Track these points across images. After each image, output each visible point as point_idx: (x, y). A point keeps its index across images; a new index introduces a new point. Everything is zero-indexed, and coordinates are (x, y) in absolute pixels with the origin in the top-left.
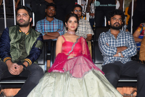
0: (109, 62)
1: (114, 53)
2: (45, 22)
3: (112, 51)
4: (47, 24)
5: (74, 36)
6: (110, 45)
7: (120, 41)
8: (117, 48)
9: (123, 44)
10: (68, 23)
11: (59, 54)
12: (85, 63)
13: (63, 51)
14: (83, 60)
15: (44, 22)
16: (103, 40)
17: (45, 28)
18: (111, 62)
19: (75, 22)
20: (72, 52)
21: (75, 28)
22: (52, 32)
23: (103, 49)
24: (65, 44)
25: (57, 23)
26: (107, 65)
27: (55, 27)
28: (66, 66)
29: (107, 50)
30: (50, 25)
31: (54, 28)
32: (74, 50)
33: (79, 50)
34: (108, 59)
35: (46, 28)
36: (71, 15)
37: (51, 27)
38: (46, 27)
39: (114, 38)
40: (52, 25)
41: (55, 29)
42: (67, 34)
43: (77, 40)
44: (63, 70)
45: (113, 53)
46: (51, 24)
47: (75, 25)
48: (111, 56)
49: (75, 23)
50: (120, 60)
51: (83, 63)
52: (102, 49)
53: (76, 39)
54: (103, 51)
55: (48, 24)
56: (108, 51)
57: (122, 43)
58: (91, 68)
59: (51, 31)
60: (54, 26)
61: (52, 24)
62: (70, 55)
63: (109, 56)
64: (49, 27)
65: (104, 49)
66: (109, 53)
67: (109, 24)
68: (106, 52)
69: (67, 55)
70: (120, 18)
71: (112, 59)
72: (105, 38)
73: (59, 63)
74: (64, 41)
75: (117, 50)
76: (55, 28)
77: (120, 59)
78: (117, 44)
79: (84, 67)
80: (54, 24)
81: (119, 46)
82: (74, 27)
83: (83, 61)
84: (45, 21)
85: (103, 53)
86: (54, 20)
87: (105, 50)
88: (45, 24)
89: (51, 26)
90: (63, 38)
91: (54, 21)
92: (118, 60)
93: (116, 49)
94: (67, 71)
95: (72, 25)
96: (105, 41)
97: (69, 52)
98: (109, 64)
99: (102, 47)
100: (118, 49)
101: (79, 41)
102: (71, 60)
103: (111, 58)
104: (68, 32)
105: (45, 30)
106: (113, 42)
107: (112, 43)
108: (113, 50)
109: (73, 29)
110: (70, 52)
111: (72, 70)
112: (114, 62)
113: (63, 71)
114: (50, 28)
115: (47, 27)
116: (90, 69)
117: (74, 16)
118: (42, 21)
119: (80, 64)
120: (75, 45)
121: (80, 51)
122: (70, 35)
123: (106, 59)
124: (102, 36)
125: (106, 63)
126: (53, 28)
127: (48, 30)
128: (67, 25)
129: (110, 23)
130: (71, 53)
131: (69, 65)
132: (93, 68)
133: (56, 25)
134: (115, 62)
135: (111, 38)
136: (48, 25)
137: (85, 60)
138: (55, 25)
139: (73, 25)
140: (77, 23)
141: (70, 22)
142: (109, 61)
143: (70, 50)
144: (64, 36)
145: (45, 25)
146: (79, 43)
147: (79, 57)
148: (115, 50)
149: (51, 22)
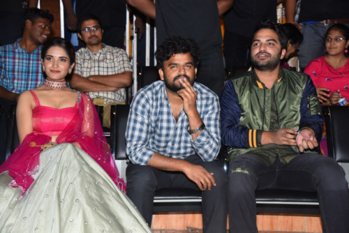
2: (17, 51)
4: (21, 56)
15: (14, 52)
17: (14, 66)
27: (40, 66)
30: (29, 60)
31: (38, 70)
35: (16, 67)
37: (31, 65)
38: (17, 64)
40: (35, 62)
41: (40, 71)
46: (31, 58)
47: (63, 67)
49: (61, 62)
55: (25, 57)
59: (28, 75)
60: (38, 63)
61: (35, 58)
64: (24, 65)
67: (162, 79)
70: (187, 61)
80: (38, 60)
84: (16, 48)
88: (17, 56)
89: (31, 62)
105: (14, 71)
114: (29, 67)
115: (21, 64)
118: (9, 47)
126: (35, 68)
127: (22, 72)
136: (24, 61)
138: (40, 62)
141: (50, 59)
145: (17, 61)
149: (31, 53)
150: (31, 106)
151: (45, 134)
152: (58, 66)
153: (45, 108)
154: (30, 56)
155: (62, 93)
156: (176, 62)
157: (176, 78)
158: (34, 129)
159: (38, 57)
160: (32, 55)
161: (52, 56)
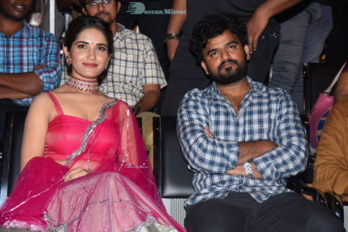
0: (210, 196)
1: (230, 163)
3: (223, 155)
5: (94, 98)
6: (217, 133)
7: (251, 122)
8: (239, 144)
9: (261, 131)
10: (75, 49)
11: (35, 161)
12: (126, 197)
13: (49, 148)
14: (117, 187)
16: (194, 116)
18: (217, 193)
19: (100, 47)
20: (83, 154)
21: (100, 68)
22: (14, 74)
23: (190, 147)
24: (57, 124)
25: (35, 43)
26: (201, 203)
27: (25, 54)
28: (55, 205)
29: (205, 151)
30: (8, 46)
31: (22, 60)
32: (88, 146)
33: (108, 149)
34: (208, 182)
36: (87, 22)
37: (11, 54)
39: (231, 110)
40: (16, 49)
41: (25, 62)
42: (66, 88)
43: (104, 110)
44: (46, 219)
45: (226, 162)
46: (11, 43)
47: (101, 58)
48: (219, 174)
49: (99, 52)
50: (248, 190)
51: (117, 199)
52: (188, 149)
53: (99, 106)
54: (192, 155)
55: (1, 43)
56: (208, 157)
57: (256, 127)
58: (143, 217)
59: (9, 68)
60: (21, 51)
61: (17, 43)
62: (76, 166)
63: (212, 174)
65: (195, 147)
66: (212, 163)
68: (202, 160)
69: (63, 163)
71: (223, 182)
72: (201, 111)
73: (32, 194)
74: (54, 114)
75: (238, 154)
76: (25, 58)
77: (246, 185)
78: (241, 130)
79: (118, 212)
80: (21, 46)
81: (247, 138)
82: (95, 65)
83: (118, 192)
85: (193, 162)
86: (25, 30)
87: (200, 152)
89: (11, 50)
90: (51, 103)
91: (25, 34)
92: (240, 188)
93: (235, 149)
94: (59, 225)
95: (88, 56)
96: (200, 119)
97: (70, 153)
98: (211, 200)
99: (188, 141)
100: (244, 150)
101: (108, 116)
102: (77, 186)
103: (216, 179)
104: (72, 84)
106: (227, 123)
107: (222, 128)
108: (225, 151)
109: (90, 72)
110: (74, 155)
111: (76, 223)
112: (226, 195)
113: (44, 223)
114: (8, 57)
116: (139, 222)
117: (98, 27)
119: (108, 200)
120: (95, 129)
121: (112, 152)
122: (78, 91)
123: (202, 183)
124: (191, 103)
125: (200, 198)
126: (17, 59)
128: (71, 55)
130: (78, 158)
131: (65, 204)
132: (150, 217)
133: (30, 49)
134: (232, 194)
135: (221, 109)
137: (126, 186)
138: (25, 49)
139: (92, 58)
140: (105, 53)
141: (82, 46)
142: (212, 190)
143: (77, 146)
144: (56, 96)
146: (111, 124)
147: (105, 174)
148: (231, 152)
149: (10, 37)
154: (8, 41)
156: (216, 47)
157: (220, 67)
159: (21, 41)
160: (11, 39)
161: (87, 43)
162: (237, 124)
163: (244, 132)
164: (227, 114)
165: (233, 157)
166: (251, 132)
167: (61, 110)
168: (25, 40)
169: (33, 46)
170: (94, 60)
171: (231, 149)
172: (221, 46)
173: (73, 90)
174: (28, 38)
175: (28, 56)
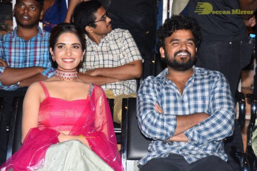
1: (168, 133)
2: (14, 40)
3: (163, 127)
15: (11, 42)
16: (147, 97)
17: (10, 56)
18: (162, 155)
19: (74, 46)
24: (46, 104)
27: (38, 54)
30: (26, 48)
31: (35, 58)
35: (13, 58)
37: (28, 54)
38: (13, 54)
40: (32, 50)
42: (54, 78)
45: (165, 132)
46: (29, 46)
49: (74, 50)
60: (36, 52)
61: (33, 46)
64: (21, 54)
67: (163, 56)
70: (189, 38)
74: (44, 97)
75: (175, 127)
80: (36, 48)
84: (13, 37)
86: (39, 35)
88: (13, 46)
89: (28, 51)
91: (39, 39)
93: (173, 123)
95: (66, 54)
96: (151, 99)
104: (58, 74)
106: (176, 101)
108: (165, 124)
109: (68, 66)
114: (26, 57)
115: (17, 54)
118: (7, 37)
124: (145, 88)
125: (149, 159)
126: (32, 57)
127: (19, 63)
128: (54, 53)
129: (166, 53)
133: (42, 50)
135: (171, 91)
136: (21, 51)
138: (38, 50)
139: (69, 55)
141: (61, 47)
142: (159, 152)
144: (45, 83)
145: (13, 51)
148: (170, 125)
149: (28, 41)
150: (40, 99)
151: (54, 128)
152: (71, 54)
153: (55, 100)
154: (26, 44)
155: (74, 84)
158: (40, 123)
159: (36, 44)
160: (29, 43)
161: (64, 44)
162: (183, 102)
163: (189, 107)
164: (175, 94)
165: (171, 129)
166: (196, 106)
167: (48, 93)
168: (39, 43)
169: (44, 47)
170: (70, 56)
171: (170, 123)
172: (183, 40)
173: (58, 79)
174: (41, 41)
175: (40, 55)
